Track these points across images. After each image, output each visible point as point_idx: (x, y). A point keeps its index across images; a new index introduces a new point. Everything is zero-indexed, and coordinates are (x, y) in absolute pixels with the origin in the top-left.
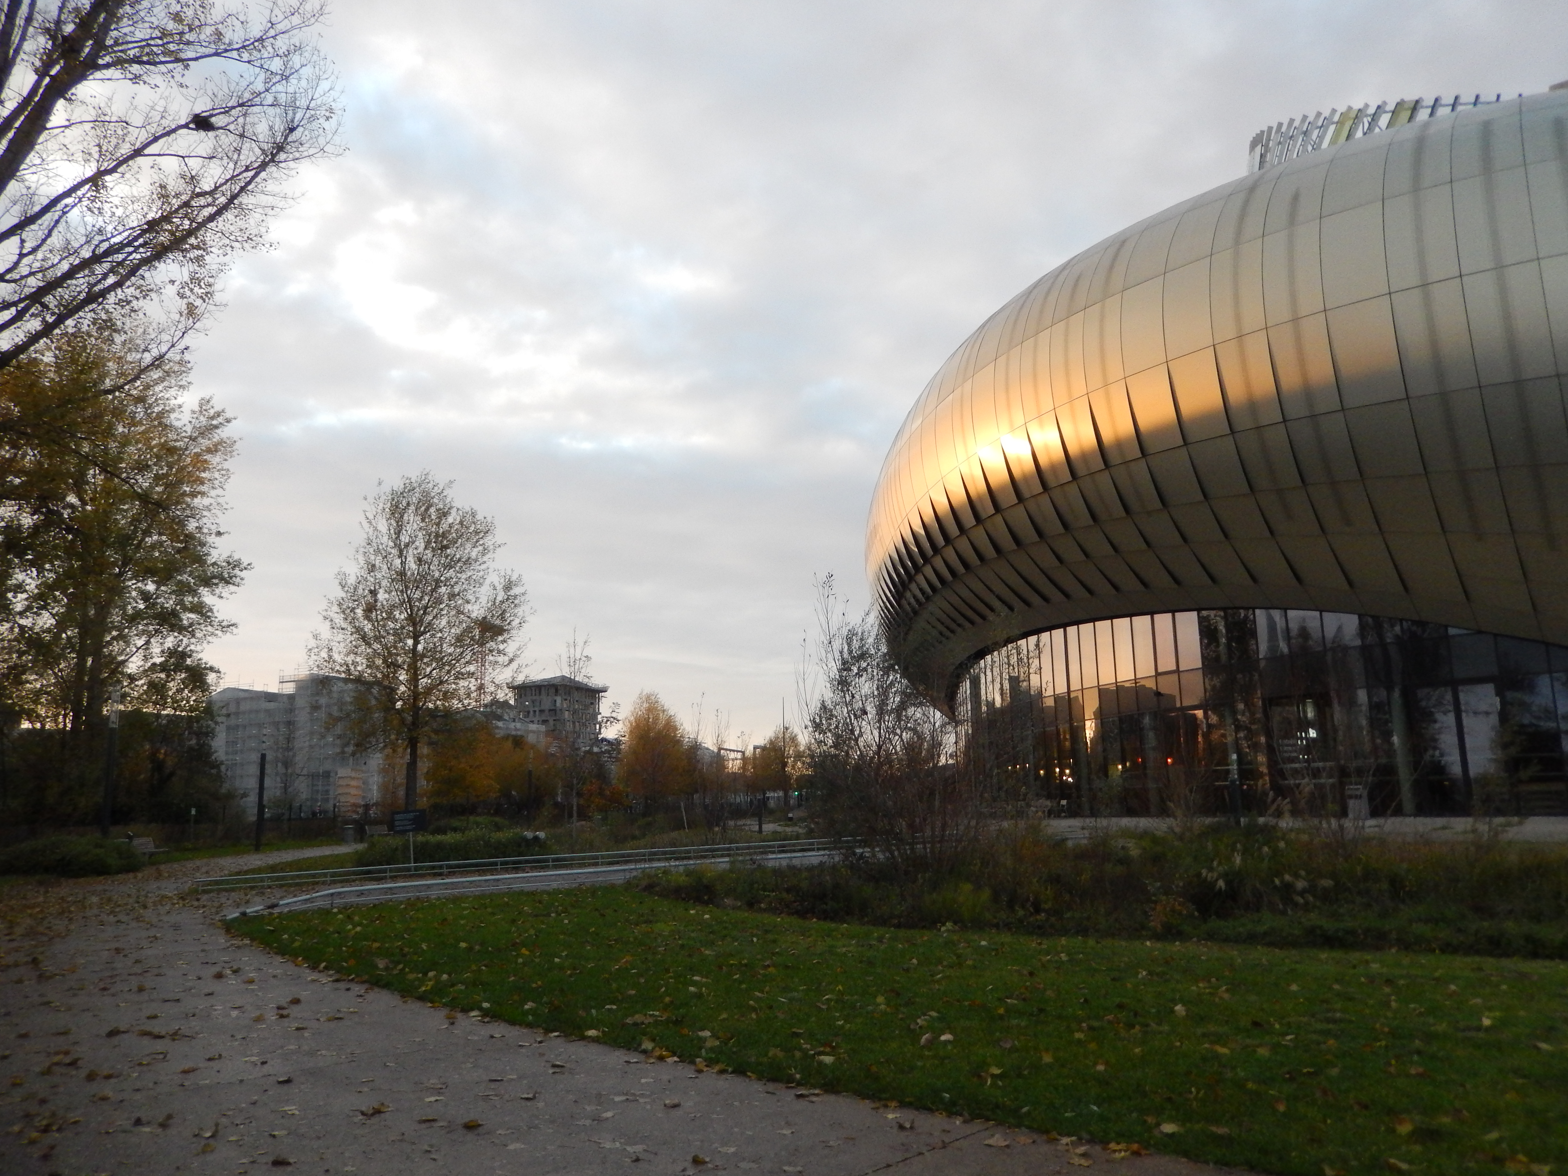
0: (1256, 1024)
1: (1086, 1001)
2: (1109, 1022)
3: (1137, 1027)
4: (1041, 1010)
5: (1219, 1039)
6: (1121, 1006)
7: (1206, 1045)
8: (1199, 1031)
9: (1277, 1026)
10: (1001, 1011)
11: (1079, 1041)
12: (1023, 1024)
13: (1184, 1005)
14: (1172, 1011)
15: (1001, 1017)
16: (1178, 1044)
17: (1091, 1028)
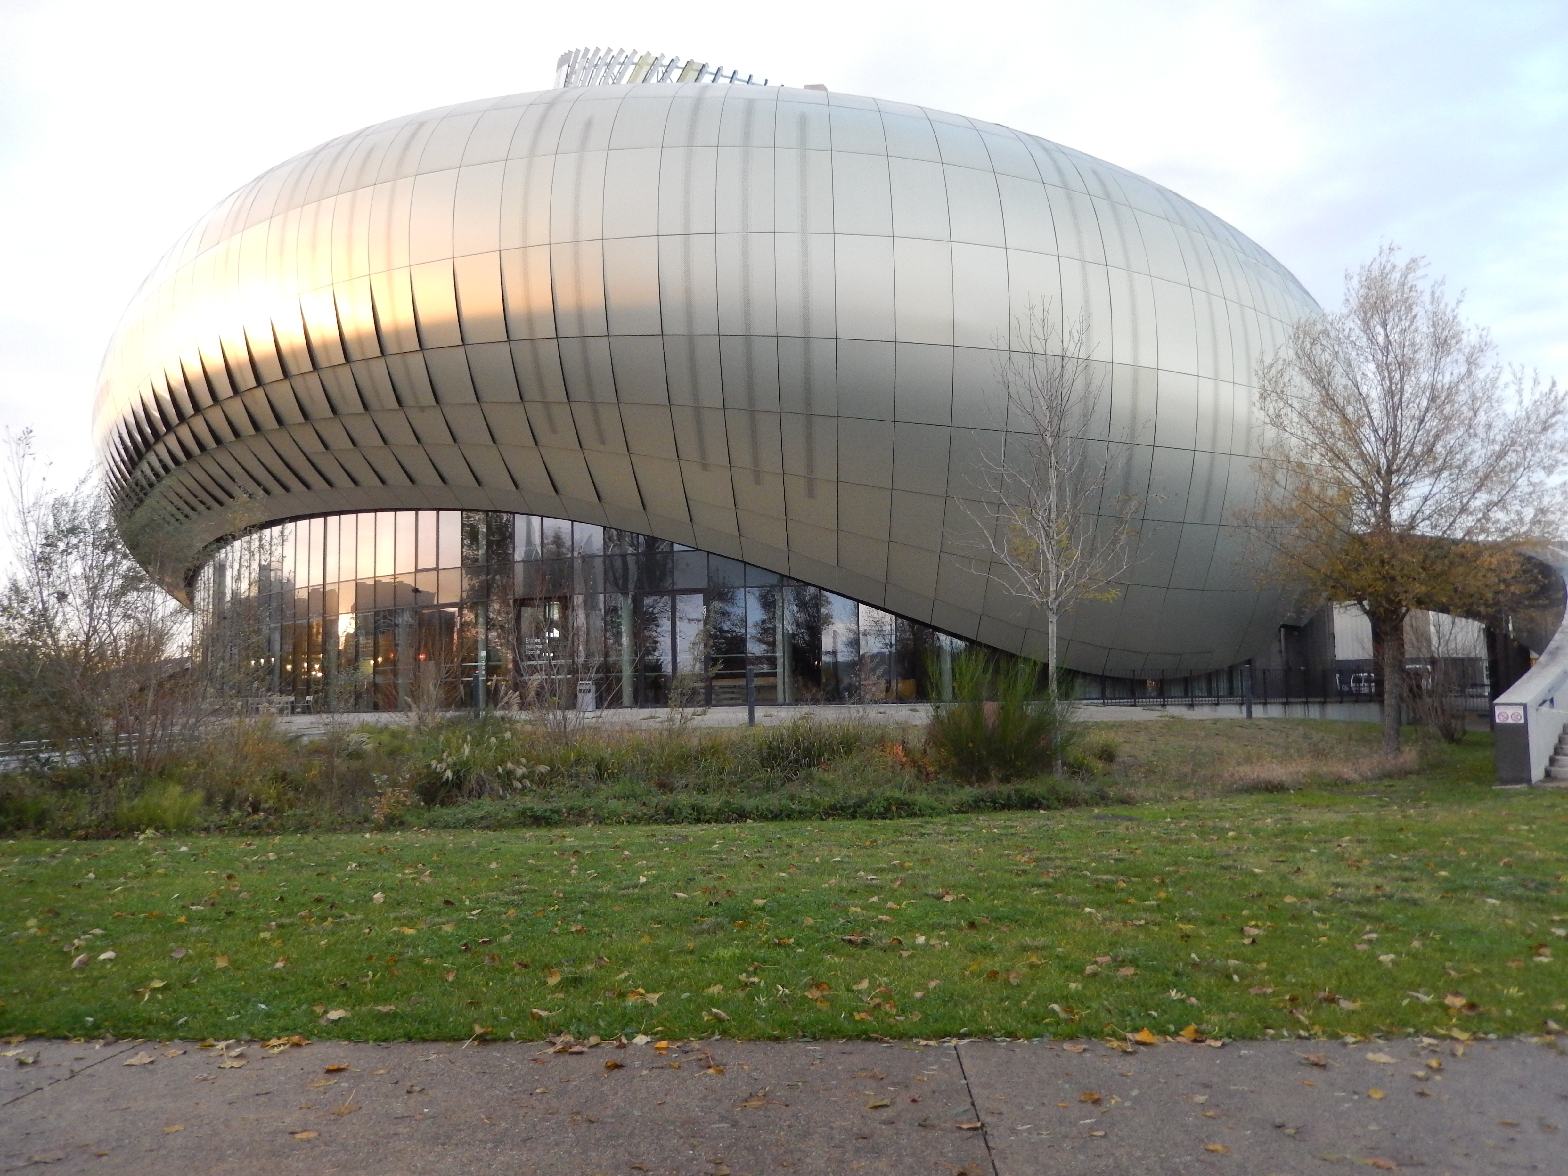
0: (447, 903)
1: (282, 899)
2: (303, 918)
3: (330, 919)
4: (229, 914)
5: (410, 921)
6: (319, 900)
7: (395, 929)
8: (392, 915)
9: (467, 903)
10: (182, 919)
11: (264, 940)
12: (204, 930)
13: (383, 893)
14: (371, 899)
15: (181, 926)
16: (367, 931)
17: (280, 926)
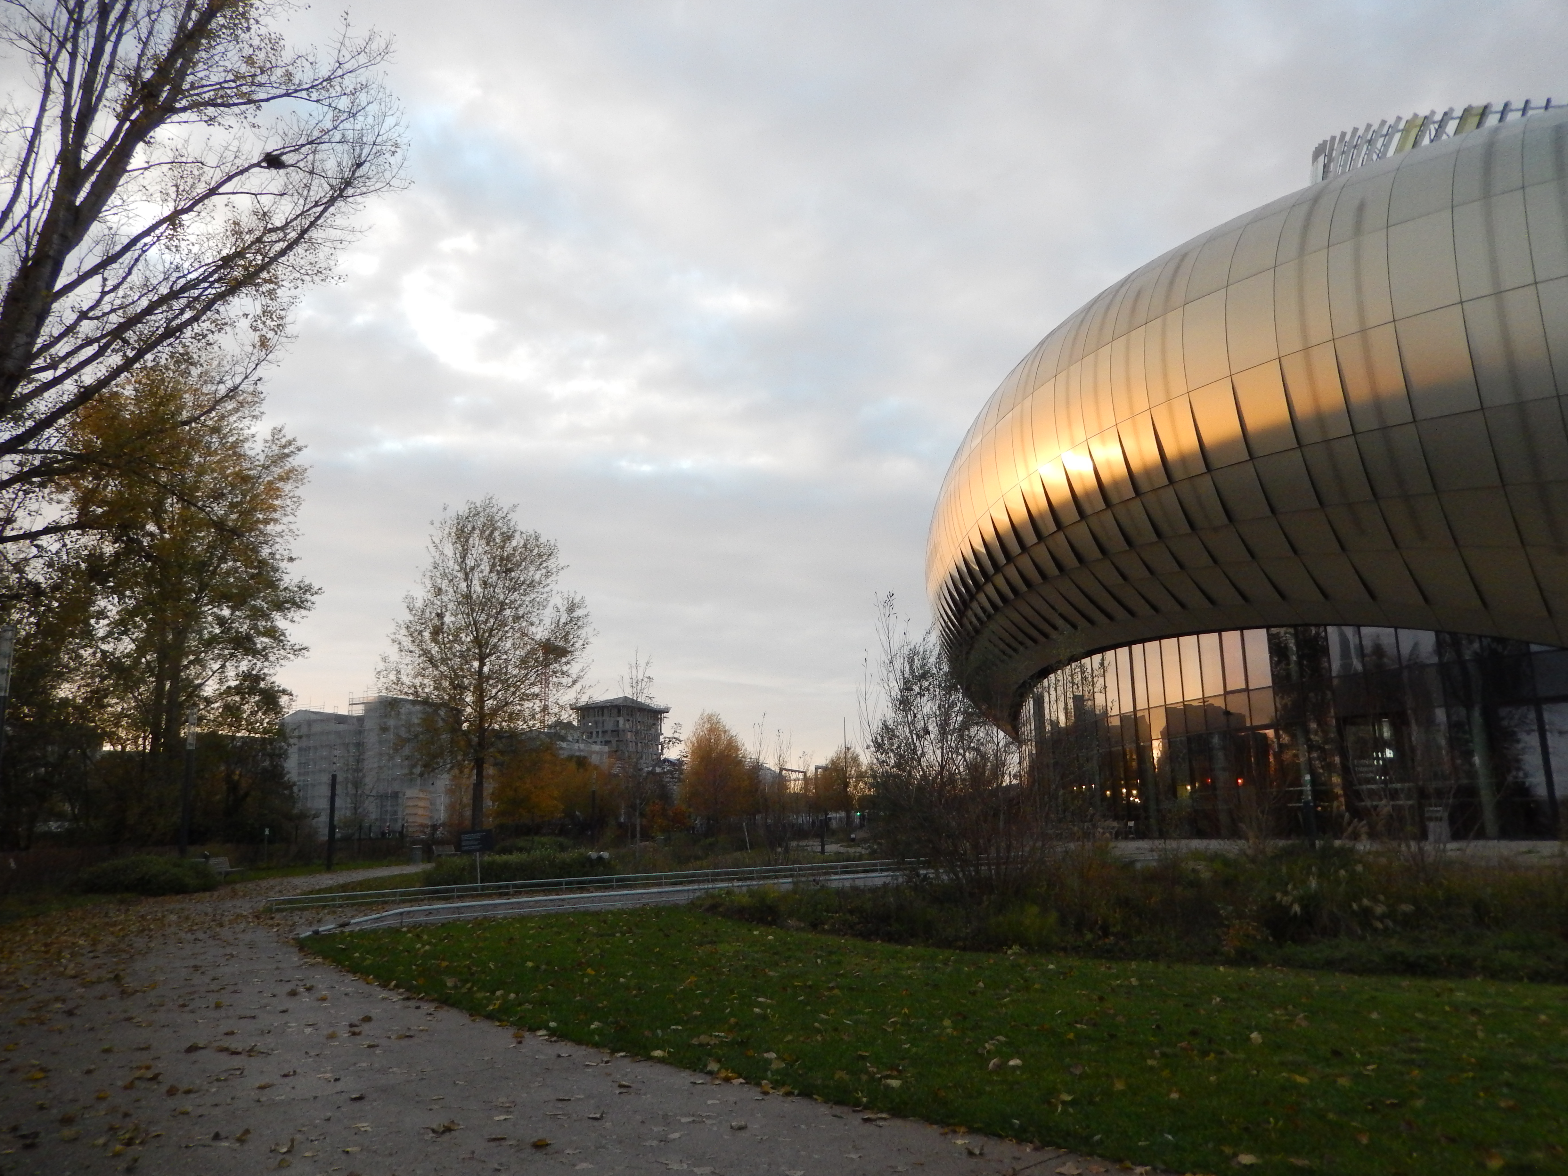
0: (1336, 1053)
1: (1158, 1027)
2: (1183, 1049)
3: (1212, 1055)
4: (1112, 1036)
5: (1297, 1067)
6: (1194, 1033)
7: (1284, 1074)
8: (1276, 1059)
9: (1358, 1056)
10: (1071, 1036)
11: (1151, 1068)
12: (1093, 1050)
13: (1260, 1032)
14: (1249, 1039)
15: (1071, 1042)
16: (1255, 1072)
17: (1164, 1055)
